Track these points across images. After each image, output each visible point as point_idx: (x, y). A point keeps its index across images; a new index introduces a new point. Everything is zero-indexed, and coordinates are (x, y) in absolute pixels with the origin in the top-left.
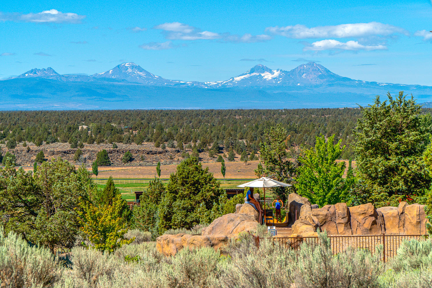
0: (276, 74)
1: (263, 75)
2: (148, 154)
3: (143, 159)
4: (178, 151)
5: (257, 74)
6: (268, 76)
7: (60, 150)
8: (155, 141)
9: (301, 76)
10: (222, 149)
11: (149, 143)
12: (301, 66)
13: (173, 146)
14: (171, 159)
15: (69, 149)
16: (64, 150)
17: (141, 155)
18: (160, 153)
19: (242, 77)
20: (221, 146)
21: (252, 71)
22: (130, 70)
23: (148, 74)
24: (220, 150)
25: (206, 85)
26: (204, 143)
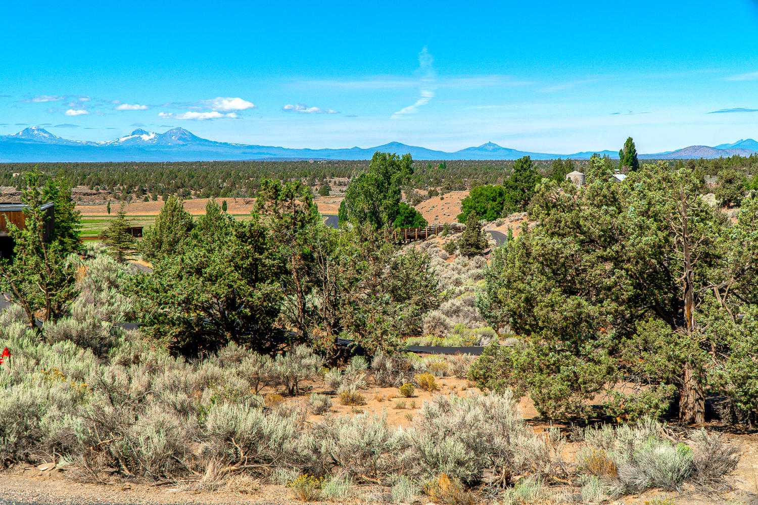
0: (152, 136)
1: (141, 136)
2: (84, 195)
3: (80, 199)
4: (110, 193)
5: (137, 136)
6: (145, 137)
7: (7, 192)
8: (87, 185)
9: (171, 138)
10: (145, 191)
11: (82, 187)
12: (171, 130)
13: (104, 189)
14: (105, 199)
15: (14, 191)
16: (10, 193)
17: (78, 196)
18: (94, 194)
19: (126, 138)
20: (145, 189)
21: (133, 133)
22: (36, 132)
23: (51, 135)
24: (144, 192)
25: (97, 144)
26: (131, 186)
